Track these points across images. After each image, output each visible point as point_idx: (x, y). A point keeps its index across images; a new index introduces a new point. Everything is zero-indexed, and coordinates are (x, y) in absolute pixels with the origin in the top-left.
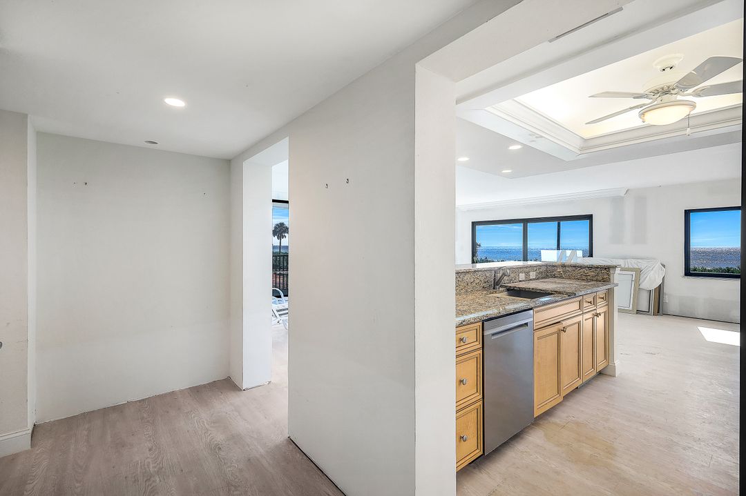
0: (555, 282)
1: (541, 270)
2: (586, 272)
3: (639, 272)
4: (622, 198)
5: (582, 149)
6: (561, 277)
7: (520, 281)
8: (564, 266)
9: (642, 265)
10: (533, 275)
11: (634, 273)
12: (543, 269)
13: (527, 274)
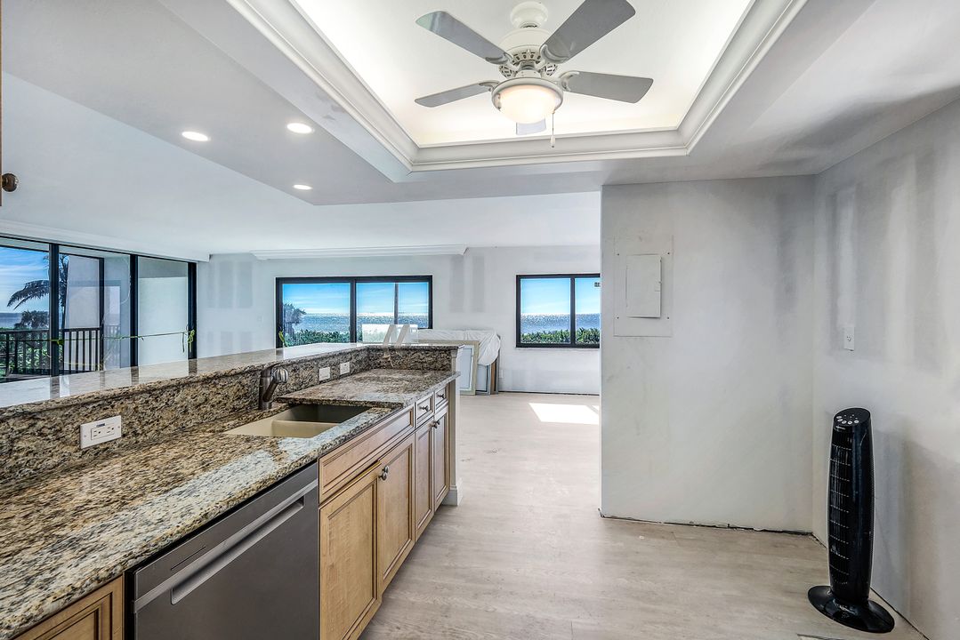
0: (378, 379)
1: (360, 358)
2: (422, 357)
3: (477, 344)
4: (462, 257)
5: (414, 163)
6: (389, 367)
7: (321, 382)
8: (392, 349)
9: (481, 337)
10: (345, 367)
11: (473, 347)
12: (363, 356)
13: (335, 366)
